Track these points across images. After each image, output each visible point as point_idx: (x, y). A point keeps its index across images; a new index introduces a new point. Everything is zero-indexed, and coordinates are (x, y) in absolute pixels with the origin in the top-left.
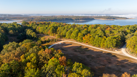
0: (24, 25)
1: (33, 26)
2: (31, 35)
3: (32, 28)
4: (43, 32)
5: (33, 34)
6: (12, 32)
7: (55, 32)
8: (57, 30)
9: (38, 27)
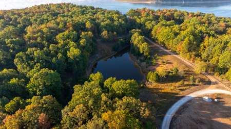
0: (131, 18)
1: (147, 23)
2: (139, 48)
3: (145, 26)
4: (166, 43)
5: (143, 47)
6: (106, 35)
7: (194, 50)
8: (201, 45)
9: (156, 27)
